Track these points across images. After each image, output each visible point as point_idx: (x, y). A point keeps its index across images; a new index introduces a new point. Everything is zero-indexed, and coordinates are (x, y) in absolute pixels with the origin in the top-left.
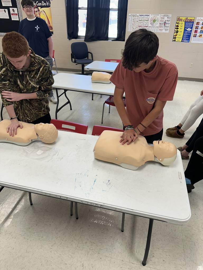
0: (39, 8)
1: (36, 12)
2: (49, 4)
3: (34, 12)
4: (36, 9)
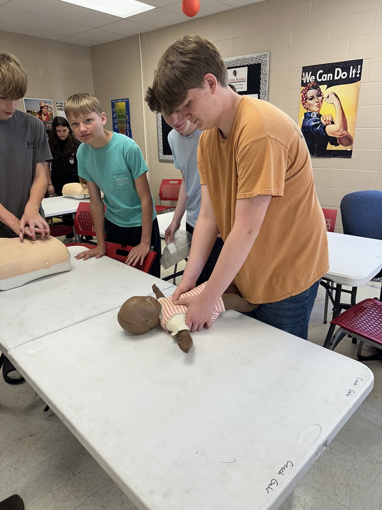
0: (323, 88)
1: (310, 100)
2: (356, 74)
3: (305, 99)
4: (312, 93)
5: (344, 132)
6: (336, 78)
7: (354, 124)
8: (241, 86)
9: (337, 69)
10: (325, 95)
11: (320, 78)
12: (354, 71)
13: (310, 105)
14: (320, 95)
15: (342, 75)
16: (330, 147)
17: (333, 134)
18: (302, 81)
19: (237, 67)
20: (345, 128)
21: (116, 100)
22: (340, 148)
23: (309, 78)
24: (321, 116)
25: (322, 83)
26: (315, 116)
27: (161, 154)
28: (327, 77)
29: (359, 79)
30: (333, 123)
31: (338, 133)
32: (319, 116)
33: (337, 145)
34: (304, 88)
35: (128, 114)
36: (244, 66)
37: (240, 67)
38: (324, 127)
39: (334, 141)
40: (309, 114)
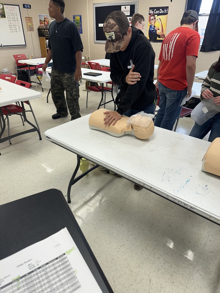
1: (152, 20)
2: (166, 12)
3: (150, 20)
4: (152, 18)
5: (162, 33)
6: (160, 13)
7: (166, 30)
8: (127, 13)
9: (160, 9)
11: (155, 12)
12: (166, 11)
13: (151, 22)
14: (155, 19)
15: (162, 12)
16: (158, 39)
17: (159, 34)
18: (149, 13)
19: (126, 5)
20: (163, 32)
21: (76, 16)
24: (155, 27)
26: (153, 27)
27: (95, 40)
28: (157, 12)
29: (167, 14)
30: (159, 29)
33: (160, 38)
34: (150, 15)
35: (81, 22)
36: (129, 5)
37: (127, 5)
38: (156, 31)
39: (159, 36)
40: (151, 26)
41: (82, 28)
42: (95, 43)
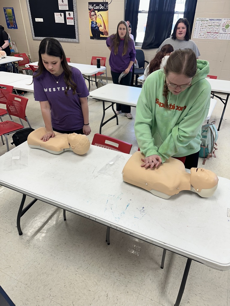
3: (91, 16)
4: (93, 13)
5: (105, 30)
6: (100, 8)
7: (108, 27)
8: (66, 8)
9: (100, 5)
10: (97, 15)
11: (95, 8)
13: (93, 18)
14: (96, 15)
15: (102, 7)
16: (101, 36)
18: (89, 8)
20: (105, 29)
21: (6, 8)
22: (104, 36)
23: (91, 7)
24: (97, 23)
25: (96, 10)
26: (95, 23)
27: (34, 36)
28: (97, 8)
29: (107, 10)
30: (101, 26)
31: (103, 30)
32: (96, 23)
33: (103, 35)
34: (90, 11)
35: (14, 16)
40: (92, 22)
41: (16, 22)
42: (34, 40)
